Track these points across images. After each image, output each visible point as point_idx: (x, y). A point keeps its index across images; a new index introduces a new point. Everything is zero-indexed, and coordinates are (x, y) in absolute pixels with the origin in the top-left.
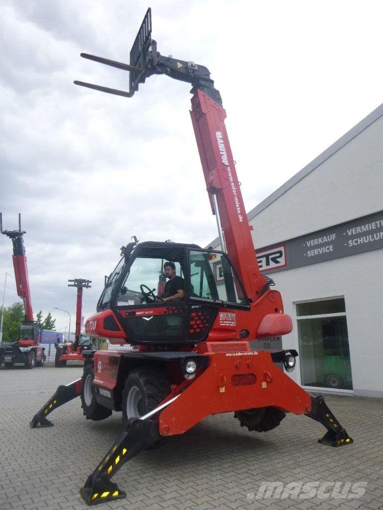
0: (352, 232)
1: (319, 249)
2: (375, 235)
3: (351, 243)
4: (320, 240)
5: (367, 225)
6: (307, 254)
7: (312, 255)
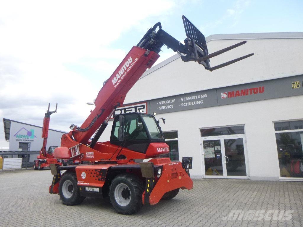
0: (183, 100)
1: (166, 106)
2: (194, 102)
3: (183, 105)
4: (167, 102)
5: (191, 97)
6: (159, 108)
7: (162, 109)
